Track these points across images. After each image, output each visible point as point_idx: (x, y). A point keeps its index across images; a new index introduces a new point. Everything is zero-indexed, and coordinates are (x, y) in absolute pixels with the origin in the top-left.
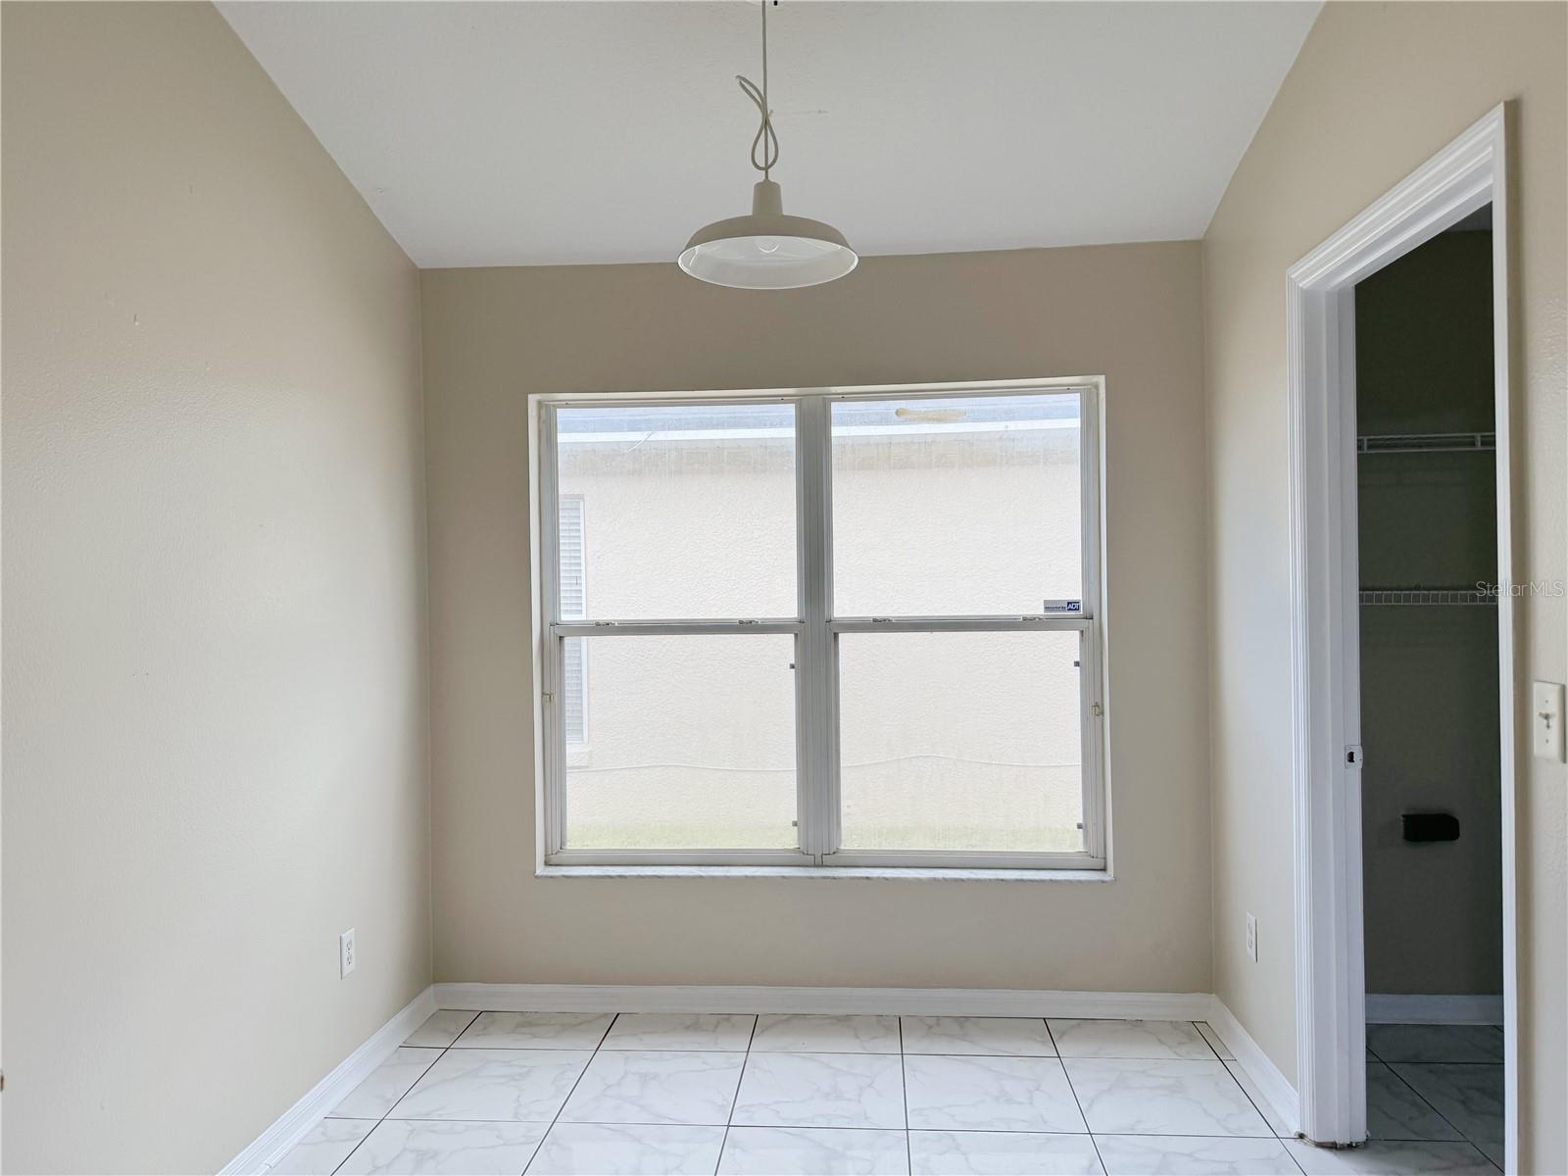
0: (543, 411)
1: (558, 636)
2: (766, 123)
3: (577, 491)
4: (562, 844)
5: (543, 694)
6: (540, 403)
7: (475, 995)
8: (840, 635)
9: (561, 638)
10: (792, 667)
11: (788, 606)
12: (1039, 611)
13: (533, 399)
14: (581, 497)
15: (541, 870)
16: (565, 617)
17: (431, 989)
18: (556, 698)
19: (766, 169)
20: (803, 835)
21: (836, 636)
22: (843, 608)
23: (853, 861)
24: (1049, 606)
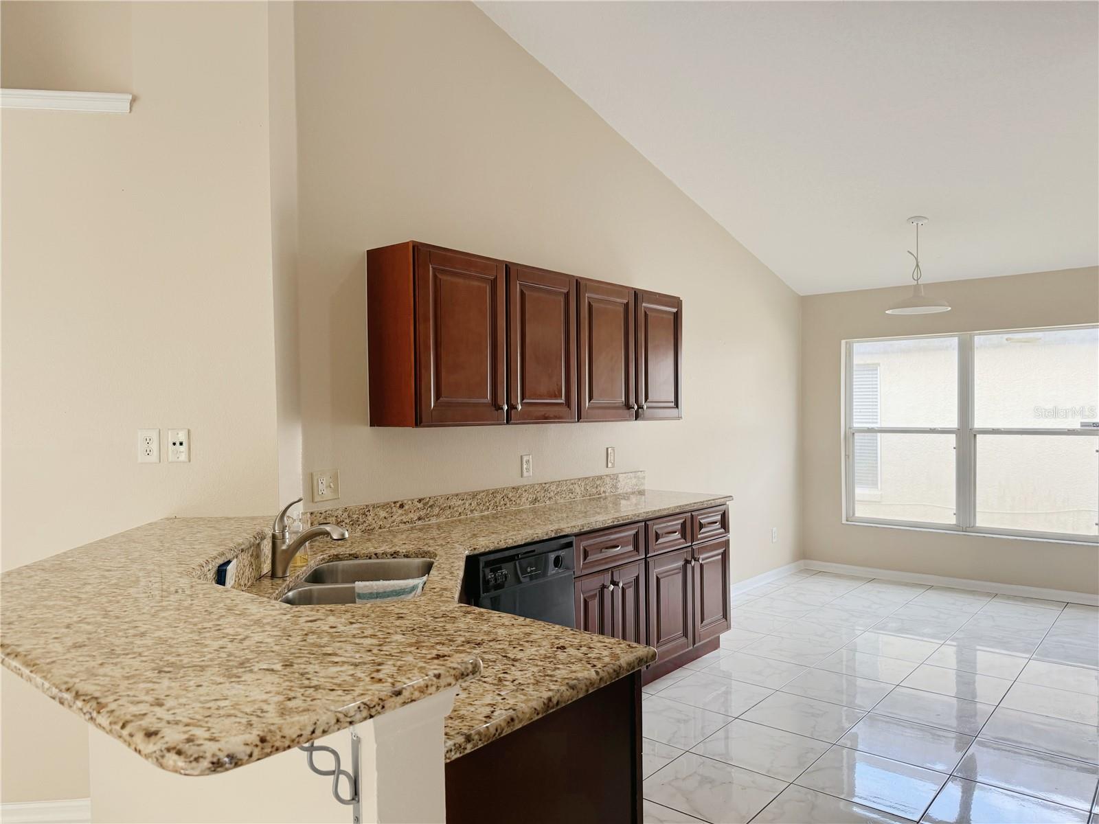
0: (848, 346)
1: (851, 433)
2: (917, 265)
3: (876, 362)
4: (854, 514)
5: (846, 455)
6: (846, 342)
7: (817, 565)
8: (977, 435)
9: (853, 434)
10: (954, 448)
11: (953, 423)
12: (1078, 426)
13: (843, 342)
14: (879, 364)
15: (844, 522)
16: (856, 425)
17: (802, 561)
18: (851, 457)
19: (917, 280)
20: (958, 519)
21: (975, 436)
22: (978, 423)
23: (980, 530)
24: (1083, 425)
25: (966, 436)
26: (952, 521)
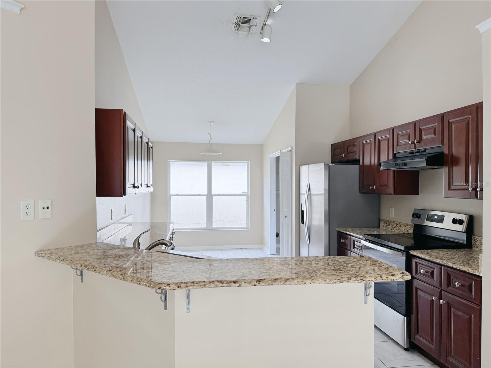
1: (170, 196)
2: (211, 138)
10: (206, 201)
11: (205, 192)
12: (241, 193)
13: (168, 161)
18: (170, 206)
19: (211, 143)
20: (207, 226)
21: (212, 196)
22: (213, 193)
23: (215, 229)
24: (242, 192)
25: (209, 196)
26: (205, 226)
